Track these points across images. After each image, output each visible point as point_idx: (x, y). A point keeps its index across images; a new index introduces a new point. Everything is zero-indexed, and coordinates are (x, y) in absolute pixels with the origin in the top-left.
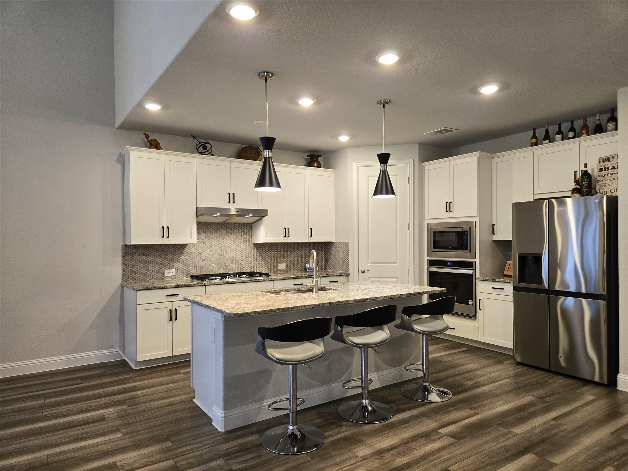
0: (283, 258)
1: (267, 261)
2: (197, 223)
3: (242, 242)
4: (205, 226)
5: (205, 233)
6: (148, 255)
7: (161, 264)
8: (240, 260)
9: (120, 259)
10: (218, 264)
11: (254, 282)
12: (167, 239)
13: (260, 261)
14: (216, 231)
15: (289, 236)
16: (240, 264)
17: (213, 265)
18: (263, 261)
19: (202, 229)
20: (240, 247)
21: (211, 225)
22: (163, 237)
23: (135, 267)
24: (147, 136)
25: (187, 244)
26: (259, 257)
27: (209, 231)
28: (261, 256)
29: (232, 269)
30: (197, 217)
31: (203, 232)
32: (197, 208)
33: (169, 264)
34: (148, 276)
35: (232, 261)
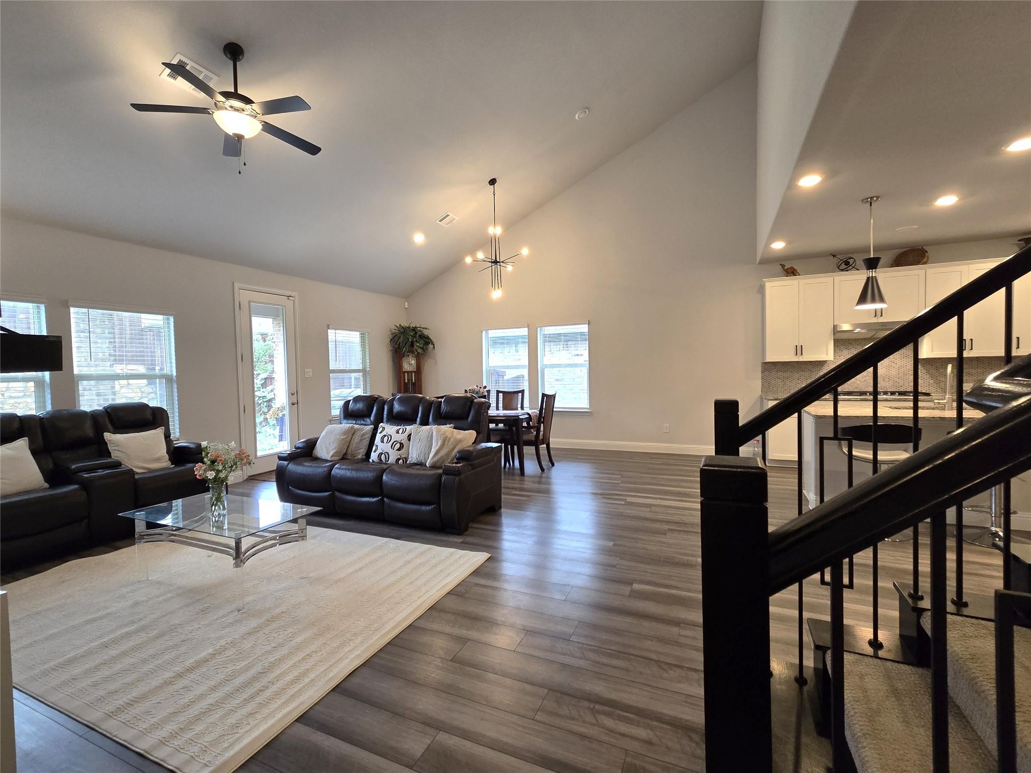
0: (969, 376)
1: (940, 380)
2: (834, 340)
3: (899, 358)
4: (849, 343)
5: (849, 350)
6: (786, 371)
7: (798, 380)
8: (896, 377)
9: (759, 375)
10: (865, 381)
11: (904, 401)
12: (801, 357)
13: (926, 379)
14: (862, 347)
15: (972, 349)
16: (896, 382)
17: (858, 382)
18: (932, 379)
19: (844, 345)
20: (896, 364)
21: (855, 341)
22: (797, 355)
23: (773, 382)
24: (783, 266)
25: (826, 361)
26: (926, 375)
27: (853, 347)
28: (929, 374)
29: (884, 388)
30: (834, 334)
31: (846, 348)
32: (834, 325)
33: (807, 379)
34: (786, 390)
35: (884, 379)
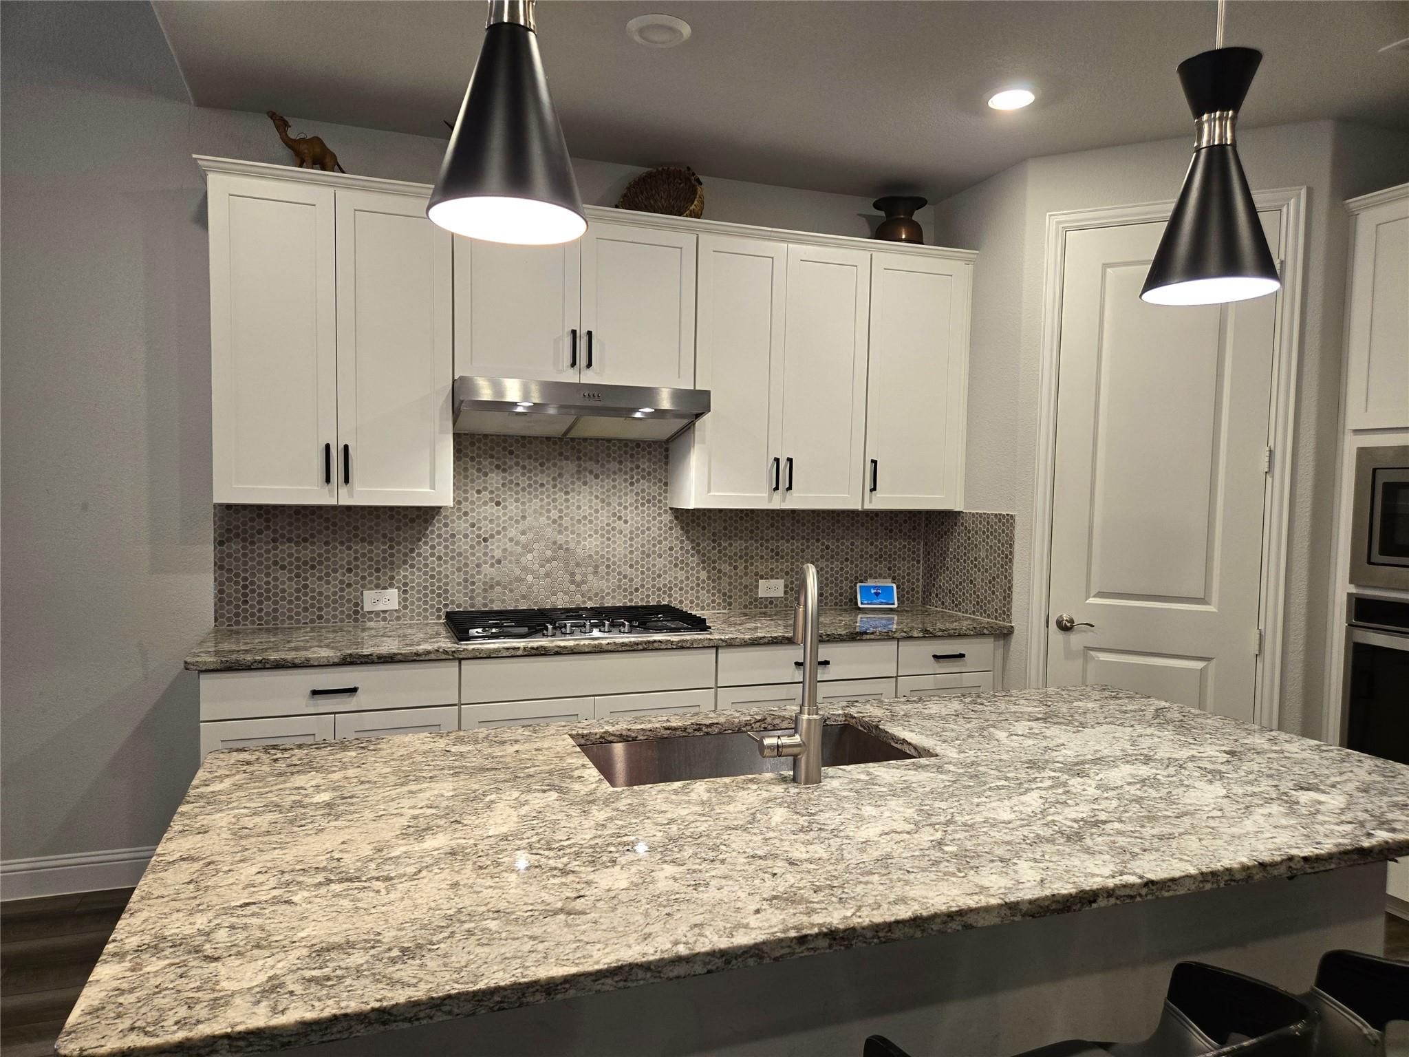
0: (777, 561)
1: (720, 571)
2: (454, 434)
3: (631, 505)
4: (504, 449)
5: (504, 471)
6: (305, 540)
7: (350, 570)
8: (625, 563)
9: (207, 552)
10: (547, 575)
11: (644, 650)
12: (344, 491)
13: (692, 569)
14: (542, 465)
15: (790, 488)
16: (625, 577)
17: (530, 578)
18: (704, 568)
19: (492, 457)
20: (626, 522)
21: (524, 446)
22: (328, 480)
23: (260, 579)
24: (282, 125)
25: (440, 508)
26: (692, 556)
27: (517, 464)
28: (698, 552)
29: (596, 595)
30: (456, 412)
31: (498, 467)
32: (454, 381)
33: (378, 570)
34: (306, 610)
35: (596, 567)
